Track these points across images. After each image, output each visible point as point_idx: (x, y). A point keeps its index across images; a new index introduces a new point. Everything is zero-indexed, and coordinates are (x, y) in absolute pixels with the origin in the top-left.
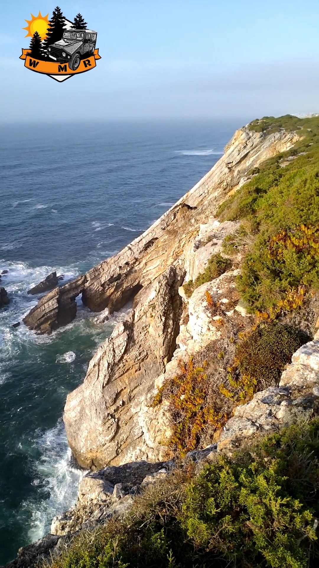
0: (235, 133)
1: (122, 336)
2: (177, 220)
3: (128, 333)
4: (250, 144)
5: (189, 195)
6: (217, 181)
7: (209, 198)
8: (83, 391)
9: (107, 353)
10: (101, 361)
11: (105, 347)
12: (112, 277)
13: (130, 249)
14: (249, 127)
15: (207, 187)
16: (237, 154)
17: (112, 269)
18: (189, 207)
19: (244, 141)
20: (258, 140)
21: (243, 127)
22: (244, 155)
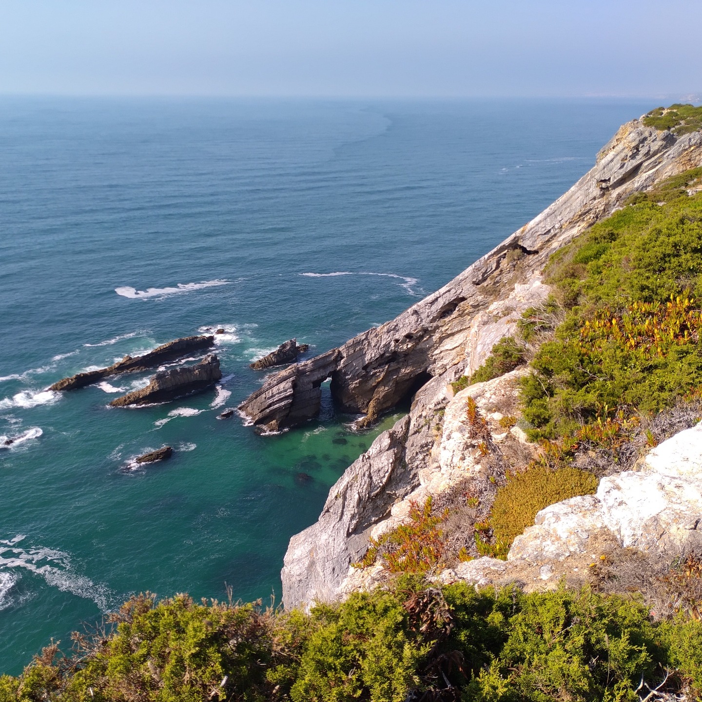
0: (618, 128)
1: (385, 454)
2: (501, 271)
3: (396, 451)
4: (643, 151)
5: (527, 230)
6: (578, 210)
7: (561, 238)
8: (316, 536)
9: (359, 479)
10: (349, 491)
11: (357, 470)
12: (382, 356)
13: (416, 312)
14: (644, 120)
15: (559, 218)
16: (619, 166)
17: (383, 343)
18: (524, 250)
19: (634, 144)
20: (660, 143)
21: (635, 120)
22: (631, 167)
